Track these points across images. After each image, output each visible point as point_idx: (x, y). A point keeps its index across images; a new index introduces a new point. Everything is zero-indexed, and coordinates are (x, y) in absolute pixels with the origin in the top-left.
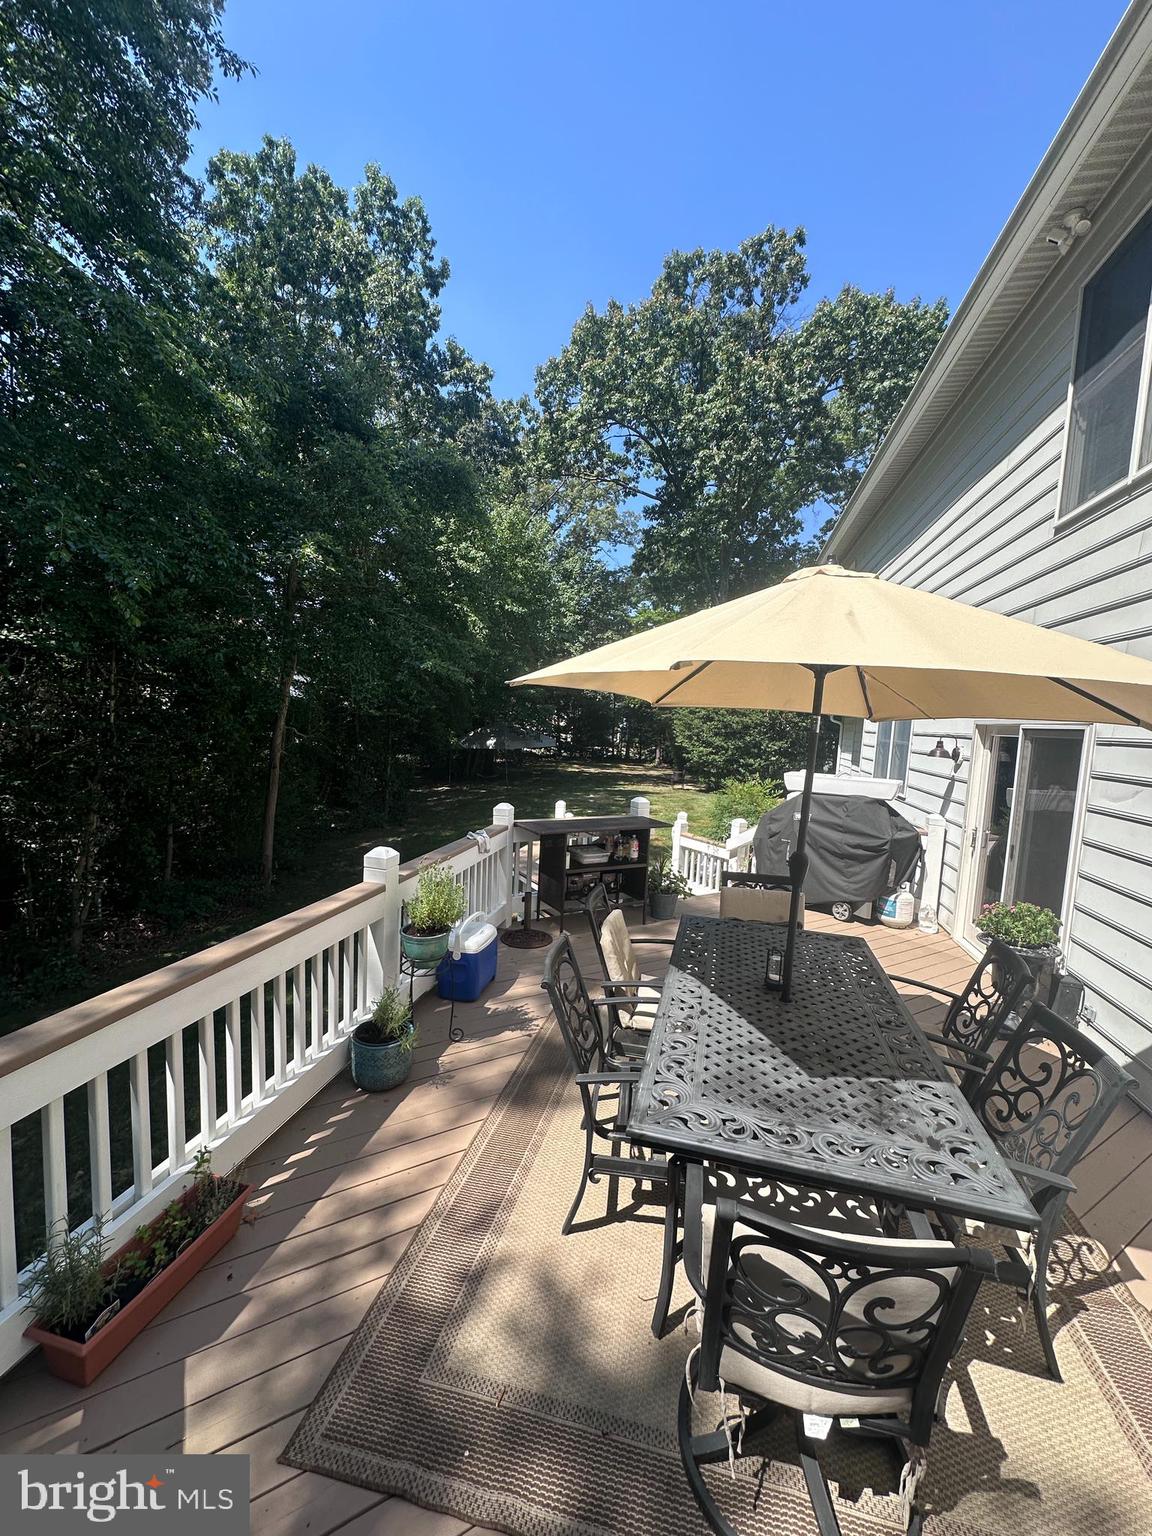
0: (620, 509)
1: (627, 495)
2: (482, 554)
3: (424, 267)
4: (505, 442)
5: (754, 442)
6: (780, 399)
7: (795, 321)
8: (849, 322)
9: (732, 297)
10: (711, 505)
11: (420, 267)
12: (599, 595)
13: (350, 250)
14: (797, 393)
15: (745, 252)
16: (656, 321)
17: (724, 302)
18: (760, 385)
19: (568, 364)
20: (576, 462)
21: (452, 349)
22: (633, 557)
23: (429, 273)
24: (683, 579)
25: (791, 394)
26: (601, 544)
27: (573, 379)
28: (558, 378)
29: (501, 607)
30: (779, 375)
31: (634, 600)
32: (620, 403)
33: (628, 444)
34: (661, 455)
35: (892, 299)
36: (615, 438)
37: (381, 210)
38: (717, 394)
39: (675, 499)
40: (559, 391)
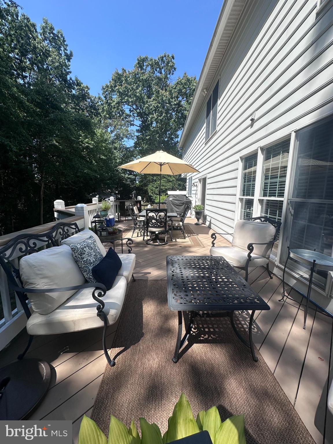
0: (129, 129)
1: (131, 125)
2: (93, 142)
3: (65, 53)
4: (95, 109)
5: (164, 115)
6: (170, 103)
7: (173, 80)
8: (185, 84)
9: (156, 71)
10: (154, 130)
11: (63, 52)
12: (125, 154)
13: (43, 48)
14: (174, 102)
15: (159, 59)
16: (136, 76)
17: (154, 72)
18: (164, 99)
19: (111, 86)
20: (116, 114)
21: (77, 80)
22: (134, 143)
23: (66, 55)
24: (148, 150)
25: (172, 102)
26: (124, 139)
27: (113, 91)
28: (109, 90)
29: (99, 157)
30: (169, 97)
31: (135, 156)
32: (127, 100)
33: (130, 111)
34: (140, 115)
35: (196, 78)
36: (126, 109)
37: (49, 33)
38: (154, 100)
39: (145, 127)
40: (109, 94)
